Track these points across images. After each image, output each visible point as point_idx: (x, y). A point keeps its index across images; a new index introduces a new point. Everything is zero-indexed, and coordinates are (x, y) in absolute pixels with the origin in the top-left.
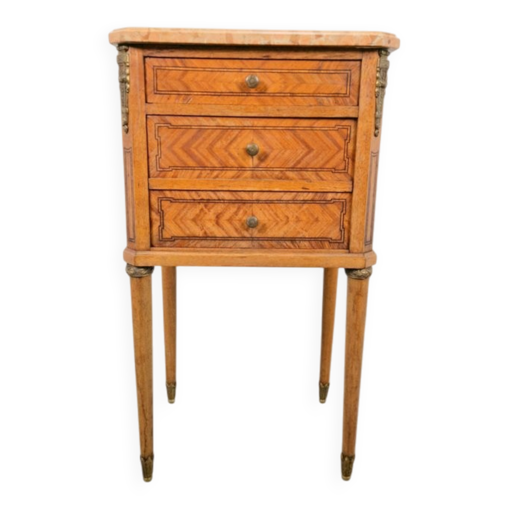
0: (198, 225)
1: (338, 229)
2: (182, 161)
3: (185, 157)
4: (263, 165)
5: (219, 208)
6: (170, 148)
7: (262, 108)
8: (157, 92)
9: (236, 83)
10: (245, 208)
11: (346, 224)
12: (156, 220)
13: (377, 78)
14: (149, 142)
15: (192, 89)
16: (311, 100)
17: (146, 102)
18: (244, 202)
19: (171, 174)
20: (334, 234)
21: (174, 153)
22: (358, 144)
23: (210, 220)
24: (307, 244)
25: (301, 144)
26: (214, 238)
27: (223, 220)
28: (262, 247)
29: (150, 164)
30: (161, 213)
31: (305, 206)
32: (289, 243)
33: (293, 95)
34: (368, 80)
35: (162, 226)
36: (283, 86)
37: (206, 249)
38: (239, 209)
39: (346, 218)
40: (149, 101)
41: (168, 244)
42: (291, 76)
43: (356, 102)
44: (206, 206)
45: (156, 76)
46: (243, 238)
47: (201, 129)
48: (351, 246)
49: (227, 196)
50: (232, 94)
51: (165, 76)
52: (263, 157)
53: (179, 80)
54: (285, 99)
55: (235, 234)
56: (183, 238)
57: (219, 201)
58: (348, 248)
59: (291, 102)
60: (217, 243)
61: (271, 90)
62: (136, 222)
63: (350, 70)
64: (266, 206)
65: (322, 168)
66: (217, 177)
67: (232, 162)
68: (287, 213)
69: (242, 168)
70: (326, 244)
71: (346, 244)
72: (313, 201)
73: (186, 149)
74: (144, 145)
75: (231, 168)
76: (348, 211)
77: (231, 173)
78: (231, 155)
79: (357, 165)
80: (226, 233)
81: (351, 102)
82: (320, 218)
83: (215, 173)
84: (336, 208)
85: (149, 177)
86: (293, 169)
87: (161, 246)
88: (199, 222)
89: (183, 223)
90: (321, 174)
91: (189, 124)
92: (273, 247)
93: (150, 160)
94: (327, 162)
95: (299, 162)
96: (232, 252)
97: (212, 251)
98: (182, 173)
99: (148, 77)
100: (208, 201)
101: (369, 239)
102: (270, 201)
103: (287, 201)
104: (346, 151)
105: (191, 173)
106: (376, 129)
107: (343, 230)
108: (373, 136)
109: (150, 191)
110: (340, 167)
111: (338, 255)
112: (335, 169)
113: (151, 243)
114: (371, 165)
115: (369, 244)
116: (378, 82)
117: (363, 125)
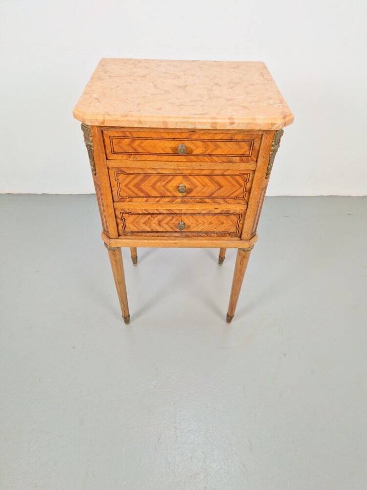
0: (147, 226)
1: (235, 228)
2: (134, 193)
3: (136, 190)
4: (189, 195)
5: (160, 217)
6: (126, 186)
7: (189, 164)
8: (114, 153)
9: (171, 148)
10: (177, 217)
11: (240, 225)
12: (121, 223)
13: (272, 146)
14: (111, 182)
15: (139, 151)
16: (224, 159)
17: (107, 159)
18: (176, 214)
19: (128, 200)
20: (233, 230)
21: (129, 189)
22: (253, 185)
23: (154, 223)
24: (215, 235)
25: (215, 183)
26: (158, 232)
27: (163, 223)
28: (188, 236)
29: (114, 194)
30: (123, 220)
31: (216, 217)
32: (204, 235)
33: (210, 155)
34: (266, 147)
35: (125, 226)
36: (204, 149)
37: (153, 238)
38: (173, 218)
39: (241, 222)
40: (108, 158)
41: (129, 234)
42: (209, 143)
43: (255, 160)
44: (152, 217)
45: (111, 142)
46: (176, 232)
47: (147, 175)
48: (243, 237)
49: (165, 211)
50: (168, 154)
51: (119, 143)
52: (188, 191)
53: (129, 145)
54: (205, 158)
55: (171, 230)
56: (138, 232)
57: (160, 214)
58: (240, 237)
59: (209, 159)
60: (160, 234)
61: (195, 152)
62: (108, 225)
63: (254, 140)
64: (191, 217)
65: (228, 197)
66: (158, 201)
67: (168, 194)
68: (203, 220)
69: (175, 197)
70: (228, 235)
71: (239, 234)
72: (221, 214)
73: (137, 186)
74: (108, 185)
75: (168, 197)
76: (242, 218)
77: (167, 200)
78: (168, 190)
79: (251, 196)
80: (165, 229)
81: (252, 160)
82: (225, 222)
83: (157, 199)
84: (235, 218)
85: (113, 202)
86: (208, 197)
87: (125, 235)
88: (147, 224)
89: (138, 225)
90: (227, 200)
91: (138, 172)
92: (194, 236)
93: (113, 192)
94: (232, 193)
95: (213, 194)
96: (169, 239)
97: (157, 239)
98: (135, 199)
99: (106, 143)
100: (153, 214)
101: (255, 231)
102: (193, 214)
103: (204, 214)
104: (246, 187)
105: (141, 200)
106: (267, 175)
107: (238, 228)
108: (264, 180)
109: (114, 209)
110: (240, 196)
111: (233, 242)
112: (236, 197)
113: (119, 235)
114: (261, 195)
115: (254, 233)
116: (272, 148)
117: (258, 174)
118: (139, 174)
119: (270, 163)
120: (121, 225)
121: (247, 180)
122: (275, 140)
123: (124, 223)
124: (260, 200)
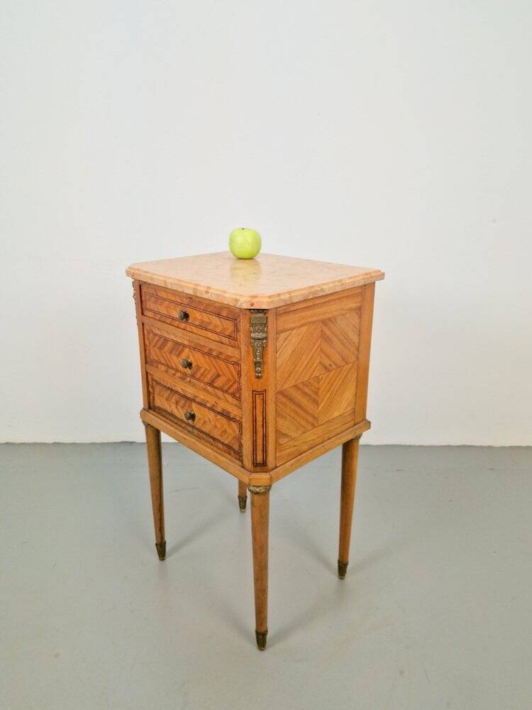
0: (168, 404)
1: (238, 444)
2: (158, 358)
3: (160, 357)
5: (177, 397)
8: (146, 309)
10: (188, 402)
12: (151, 392)
13: (251, 331)
16: (216, 337)
17: (142, 314)
18: (188, 399)
19: (155, 364)
20: (236, 447)
23: (173, 404)
24: (221, 446)
25: (214, 368)
26: (175, 417)
27: (179, 407)
28: (199, 436)
29: (147, 355)
30: (153, 388)
32: (212, 441)
33: (206, 330)
34: (245, 331)
35: (154, 398)
36: (201, 321)
37: (171, 423)
38: (186, 402)
44: (171, 393)
46: (189, 425)
47: (166, 340)
48: (244, 462)
49: (180, 391)
51: (149, 299)
54: (202, 332)
55: (185, 420)
56: (163, 410)
57: (177, 392)
60: (177, 421)
63: (236, 320)
64: (199, 406)
66: (174, 375)
68: (209, 417)
69: (185, 374)
70: (232, 452)
72: (222, 414)
73: (160, 350)
75: (180, 372)
77: (180, 375)
78: (180, 363)
80: (181, 416)
81: (238, 345)
82: (227, 429)
83: (174, 372)
84: (235, 427)
87: (154, 410)
88: (168, 402)
89: (162, 400)
90: (226, 395)
91: (160, 334)
92: (203, 439)
94: (229, 388)
95: (213, 381)
96: (182, 432)
97: (173, 426)
98: (160, 366)
99: (143, 298)
100: (172, 390)
101: (262, 462)
102: (200, 404)
103: (209, 408)
104: (239, 383)
105: (163, 368)
106: (256, 372)
107: (241, 446)
108: (253, 378)
109: (147, 373)
110: (237, 395)
111: (235, 466)
112: (233, 395)
113: (150, 406)
114: (254, 402)
115: (261, 466)
116: (252, 335)
117: (244, 367)
118: (161, 337)
119: (255, 356)
120: (152, 396)
121: (239, 374)
122: (252, 325)
123: (154, 394)
124: (254, 407)
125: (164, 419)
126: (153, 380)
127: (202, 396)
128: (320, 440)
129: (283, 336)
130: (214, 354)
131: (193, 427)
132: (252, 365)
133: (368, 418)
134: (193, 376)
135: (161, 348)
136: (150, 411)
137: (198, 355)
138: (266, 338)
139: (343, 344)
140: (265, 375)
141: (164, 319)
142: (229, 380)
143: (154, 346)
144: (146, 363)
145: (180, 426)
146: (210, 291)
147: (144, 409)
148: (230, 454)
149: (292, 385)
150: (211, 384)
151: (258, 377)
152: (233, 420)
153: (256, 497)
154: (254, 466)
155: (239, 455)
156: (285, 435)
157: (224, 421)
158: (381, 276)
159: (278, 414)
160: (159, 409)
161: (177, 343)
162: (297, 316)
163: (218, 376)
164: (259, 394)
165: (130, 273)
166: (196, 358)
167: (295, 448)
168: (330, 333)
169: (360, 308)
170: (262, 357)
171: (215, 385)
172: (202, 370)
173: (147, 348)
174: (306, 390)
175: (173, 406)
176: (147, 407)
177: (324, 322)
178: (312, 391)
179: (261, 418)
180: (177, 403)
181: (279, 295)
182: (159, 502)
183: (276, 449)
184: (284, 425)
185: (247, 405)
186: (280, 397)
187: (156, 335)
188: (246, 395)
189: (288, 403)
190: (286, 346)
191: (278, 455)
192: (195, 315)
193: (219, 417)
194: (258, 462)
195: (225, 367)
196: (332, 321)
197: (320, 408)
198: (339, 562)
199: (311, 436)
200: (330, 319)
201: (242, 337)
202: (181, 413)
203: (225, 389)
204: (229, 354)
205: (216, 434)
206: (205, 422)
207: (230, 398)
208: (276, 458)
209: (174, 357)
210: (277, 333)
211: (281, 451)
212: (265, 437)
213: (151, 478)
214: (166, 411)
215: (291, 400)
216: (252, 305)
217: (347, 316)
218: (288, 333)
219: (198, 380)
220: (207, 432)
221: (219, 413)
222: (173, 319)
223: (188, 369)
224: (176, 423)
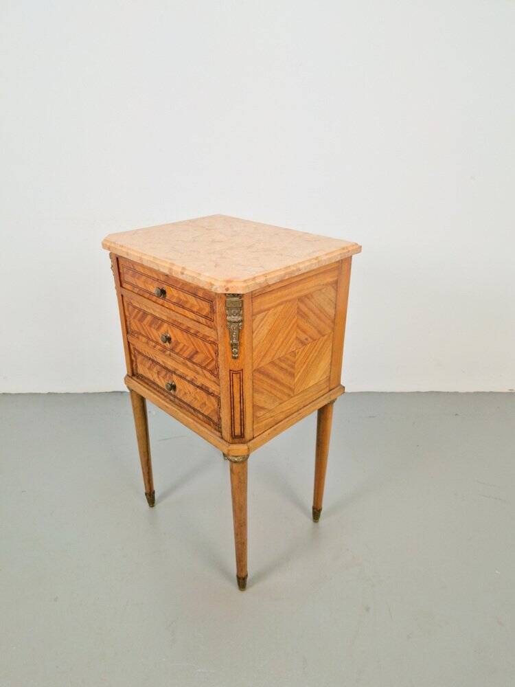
0: (150, 373)
1: (217, 417)
2: (139, 329)
3: (141, 329)
5: (158, 367)
7: (168, 311)
8: (125, 282)
12: (134, 360)
13: (227, 315)
15: (138, 285)
17: (121, 286)
18: (169, 371)
19: (136, 335)
20: (215, 419)
22: (220, 361)
23: (155, 373)
24: (201, 417)
26: (157, 385)
27: (161, 377)
28: (179, 405)
29: (127, 325)
32: (192, 411)
33: (183, 308)
34: (221, 314)
35: (137, 366)
36: (178, 299)
38: (167, 373)
41: (140, 377)
44: (152, 364)
46: (171, 395)
47: (145, 314)
48: (223, 434)
49: (161, 363)
53: (133, 277)
54: (180, 309)
55: (167, 389)
56: (145, 378)
57: (158, 363)
60: (160, 390)
63: (212, 302)
64: (179, 378)
66: (155, 347)
67: (160, 341)
68: (189, 389)
72: (202, 388)
77: (160, 347)
78: (159, 336)
80: (163, 386)
81: (214, 326)
82: (207, 402)
83: (154, 344)
84: (215, 401)
87: (138, 377)
89: (145, 369)
90: (204, 371)
92: (185, 408)
93: (127, 322)
94: (207, 365)
95: (192, 357)
96: (163, 400)
97: (156, 394)
98: (140, 337)
99: (121, 271)
100: (153, 361)
101: (240, 434)
102: (181, 377)
103: (189, 381)
104: (217, 361)
105: (144, 339)
106: (233, 353)
107: (220, 419)
108: (230, 359)
109: (129, 342)
110: (214, 372)
111: (214, 437)
112: (211, 372)
113: (133, 374)
114: (231, 380)
115: (239, 438)
116: (228, 318)
117: (221, 348)
118: (140, 310)
119: (232, 338)
120: (134, 364)
121: (217, 352)
122: (228, 308)
123: (136, 362)
124: (232, 386)
125: (147, 386)
126: (135, 349)
127: (182, 370)
128: (295, 408)
129: (259, 317)
130: (192, 331)
131: (175, 397)
132: (229, 347)
133: (343, 383)
134: (172, 350)
135: (141, 320)
136: (134, 378)
137: (177, 331)
138: (242, 321)
139: (319, 318)
140: (242, 357)
141: (142, 293)
142: (207, 358)
143: (134, 318)
144: (127, 333)
145: (163, 394)
146: (185, 273)
147: (128, 375)
148: (210, 425)
149: (268, 362)
150: (190, 359)
151: (235, 358)
152: (211, 394)
153: (235, 465)
154: (233, 438)
155: (217, 427)
156: (262, 408)
157: (203, 394)
158: (358, 249)
159: (254, 390)
160: (142, 376)
161: (155, 317)
162: (273, 296)
163: (197, 352)
164: (237, 373)
165: (105, 246)
166: (175, 334)
167: (271, 419)
168: (306, 309)
169: (336, 282)
170: (239, 339)
171: (194, 361)
172: (181, 346)
173: (128, 320)
174: (283, 365)
175: (155, 376)
176: (130, 374)
177: (300, 299)
178: (289, 365)
179: (238, 396)
180: (158, 373)
181: (254, 279)
182: (146, 458)
183: (253, 422)
184: (261, 400)
185: (225, 382)
186: (257, 375)
187: (135, 307)
188: (224, 373)
189: (265, 379)
190: (262, 326)
191: (255, 426)
192: (171, 292)
193: (198, 390)
194: (236, 434)
195: (203, 345)
196: (308, 298)
197: (296, 380)
198: (314, 508)
199: (288, 406)
200: (306, 296)
201: (218, 319)
202: (162, 383)
203: (203, 365)
204: (206, 334)
205: (196, 405)
206: (185, 393)
207: (208, 374)
208: (253, 429)
209: (154, 331)
210: (253, 315)
211: (258, 423)
212: (242, 412)
213: (138, 437)
214: (149, 379)
215: (268, 375)
216: (227, 289)
217: (323, 291)
218: (264, 313)
219: (177, 354)
220: (188, 402)
221: (198, 387)
222: (150, 293)
223: (167, 343)
224: (158, 391)
